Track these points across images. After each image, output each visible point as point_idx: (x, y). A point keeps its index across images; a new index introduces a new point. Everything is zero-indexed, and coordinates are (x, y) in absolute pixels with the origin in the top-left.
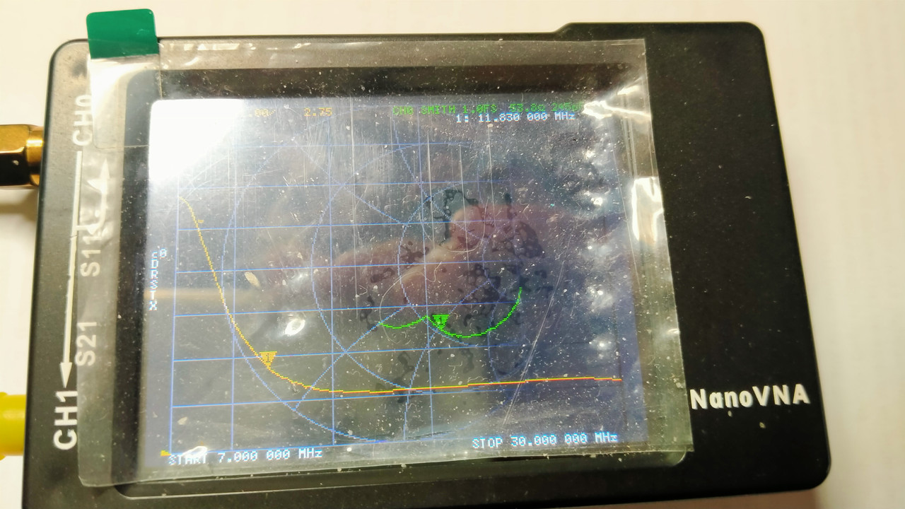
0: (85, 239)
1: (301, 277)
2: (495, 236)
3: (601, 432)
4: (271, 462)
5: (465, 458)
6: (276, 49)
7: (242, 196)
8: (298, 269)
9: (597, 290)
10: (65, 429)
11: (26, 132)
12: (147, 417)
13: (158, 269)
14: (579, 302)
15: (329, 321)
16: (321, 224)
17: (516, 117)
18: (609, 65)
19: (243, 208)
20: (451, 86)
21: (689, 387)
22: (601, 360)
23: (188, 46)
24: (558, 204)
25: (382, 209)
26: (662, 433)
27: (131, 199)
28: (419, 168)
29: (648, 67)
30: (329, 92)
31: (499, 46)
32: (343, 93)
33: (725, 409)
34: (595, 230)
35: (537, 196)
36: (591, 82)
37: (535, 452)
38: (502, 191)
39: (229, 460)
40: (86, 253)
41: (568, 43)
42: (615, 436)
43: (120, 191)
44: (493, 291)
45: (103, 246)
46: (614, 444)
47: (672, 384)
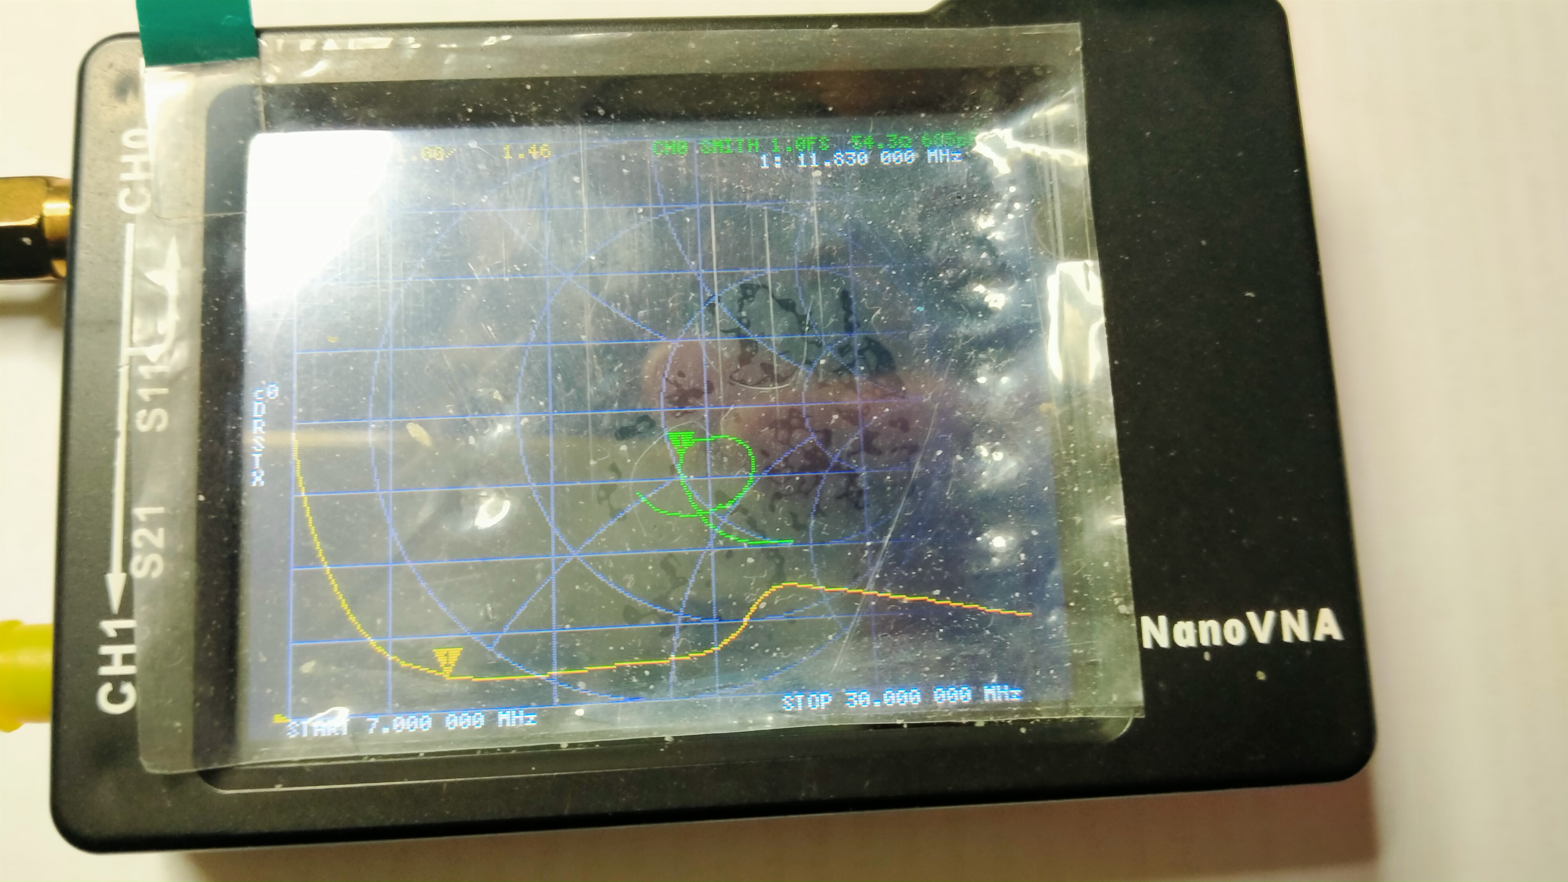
0: (144, 370)
1: (501, 429)
2: (822, 362)
3: (994, 684)
4: (452, 732)
5: (768, 727)
6: (454, 46)
7: (402, 296)
8: (493, 417)
9: (993, 450)
10: (117, 681)
11: (41, 190)
12: (250, 660)
13: (264, 418)
14: (960, 473)
15: (546, 503)
16: (534, 343)
17: (862, 159)
18: (1018, 68)
19: (403, 317)
20: (749, 107)
21: (1140, 612)
22: (997, 568)
23: (307, 43)
24: (930, 308)
25: (634, 317)
26: (1095, 687)
27: (216, 304)
28: (696, 246)
29: (1085, 71)
30: (545, 117)
31: (831, 36)
32: (567, 119)
33: (1200, 649)
34: (991, 350)
35: (894, 294)
36: (988, 99)
37: (883, 717)
38: (837, 285)
39: (386, 730)
40: (144, 393)
41: (948, 32)
42: (1017, 692)
43: (198, 291)
44: (819, 454)
45: (172, 381)
46: (1013, 704)
47: (1113, 607)
